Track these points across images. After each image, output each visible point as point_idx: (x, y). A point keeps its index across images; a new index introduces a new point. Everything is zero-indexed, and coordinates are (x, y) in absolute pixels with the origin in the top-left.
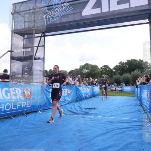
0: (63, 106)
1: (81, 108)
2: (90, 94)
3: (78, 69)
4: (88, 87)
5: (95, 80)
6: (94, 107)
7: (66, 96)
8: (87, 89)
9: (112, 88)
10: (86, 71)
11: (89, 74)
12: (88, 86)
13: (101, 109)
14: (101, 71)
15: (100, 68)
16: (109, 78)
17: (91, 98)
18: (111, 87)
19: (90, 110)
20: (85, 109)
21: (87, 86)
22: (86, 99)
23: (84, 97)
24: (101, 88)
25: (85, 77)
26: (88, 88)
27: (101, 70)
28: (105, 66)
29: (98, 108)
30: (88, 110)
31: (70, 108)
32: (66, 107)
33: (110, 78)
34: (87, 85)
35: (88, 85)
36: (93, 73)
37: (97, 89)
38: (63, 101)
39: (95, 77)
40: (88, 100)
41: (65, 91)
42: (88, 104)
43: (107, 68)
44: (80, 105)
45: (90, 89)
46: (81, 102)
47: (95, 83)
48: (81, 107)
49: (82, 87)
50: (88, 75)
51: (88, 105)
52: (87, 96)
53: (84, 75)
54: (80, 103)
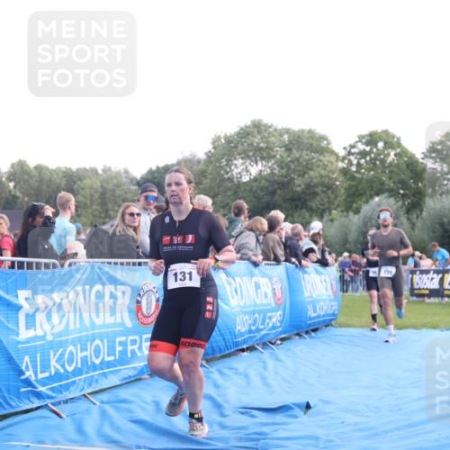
0: (104, 397)
1: (218, 406)
2: (276, 318)
3: (202, 156)
4: (264, 275)
5: (306, 225)
6: (303, 400)
7: (127, 332)
8: (257, 286)
9: (416, 278)
10: (255, 170)
11: (273, 193)
12: (266, 268)
13: (347, 410)
14: (345, 172)
15: (342, 153)
16: (402, 212)
17: (282, 340)
18: (413, 272)
19: (279, 418)
20: (247, 410)
21: (256, 264)
22: (251, 349)
23: (242, 334)
24: (347, 277)
25: (246, 206)
26: (264, 281)
27: (350, 163)
28: (372, 139)
29: (326, 402)
30: (263, 417)
31: (151, 408)
32: (124, 401)
33: (408, 211)
34: (261, 257)
35: (266, 258)
36: (299, 184)
37: (319, 285)
38: (104, 364)
39: (311, 210)
40: (266, 354)
41: (113, 296)
42: (263, 378)
43: (385, 148)
44: (216, 386)
45: (278, 287)
46: (222, 365)
47: (306, 244)
48: (219, 400)
49: (228, 275)
50: (265, 198)
51: (267, 385)
52: (258, 330)
53: (236, 195)
54: (216, 376)
